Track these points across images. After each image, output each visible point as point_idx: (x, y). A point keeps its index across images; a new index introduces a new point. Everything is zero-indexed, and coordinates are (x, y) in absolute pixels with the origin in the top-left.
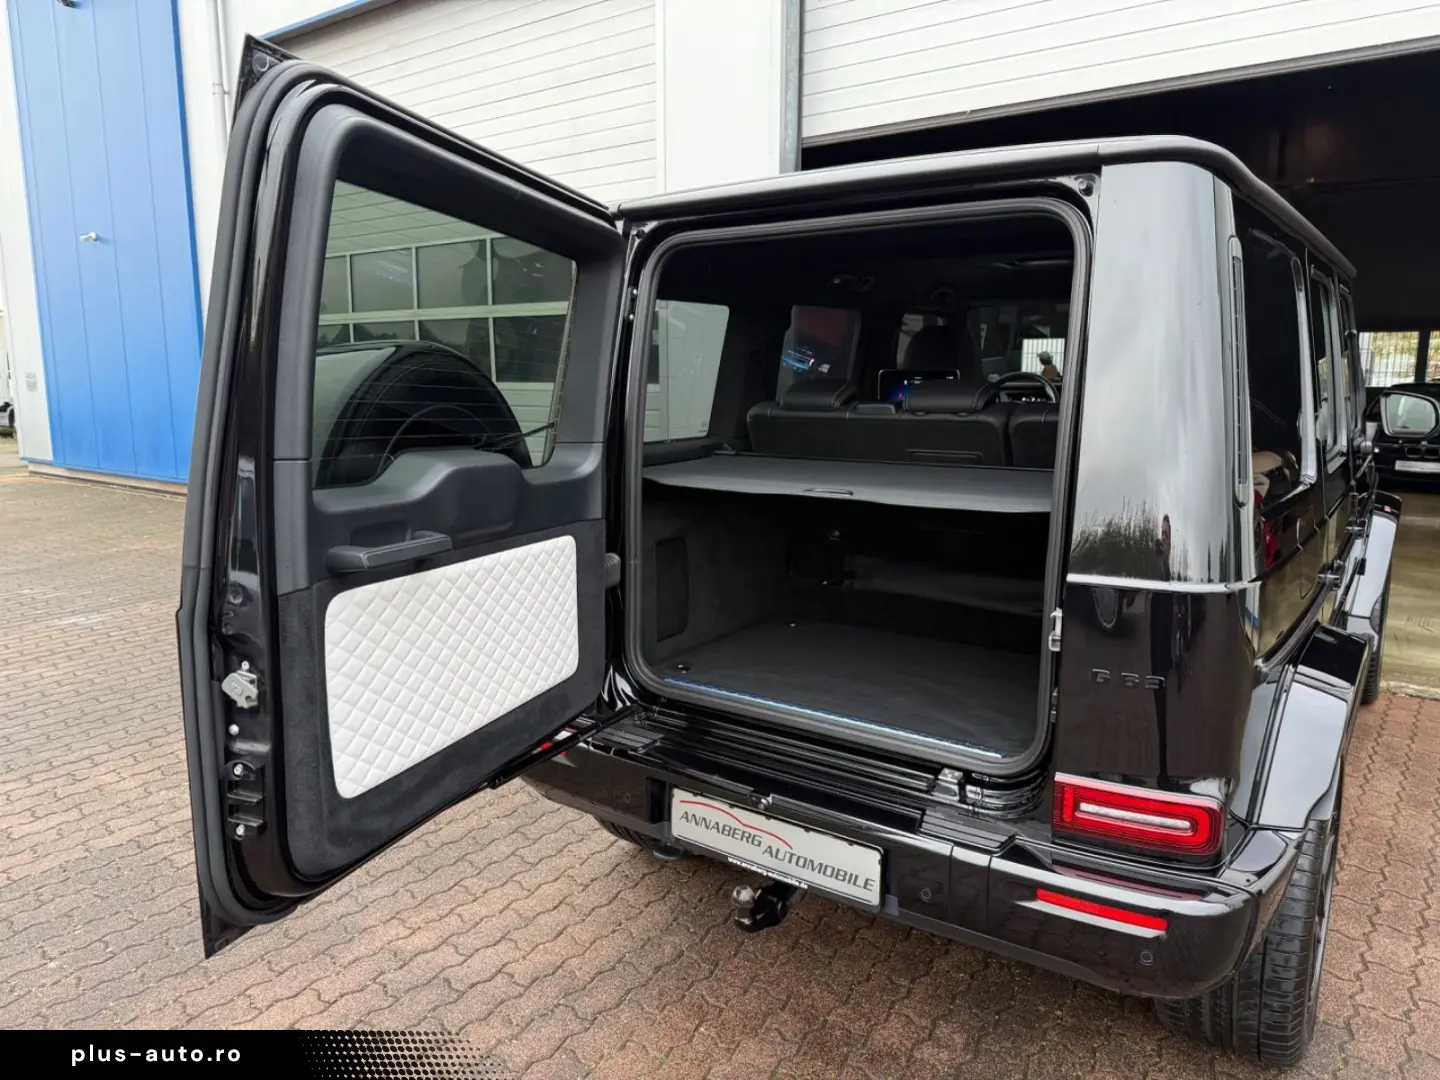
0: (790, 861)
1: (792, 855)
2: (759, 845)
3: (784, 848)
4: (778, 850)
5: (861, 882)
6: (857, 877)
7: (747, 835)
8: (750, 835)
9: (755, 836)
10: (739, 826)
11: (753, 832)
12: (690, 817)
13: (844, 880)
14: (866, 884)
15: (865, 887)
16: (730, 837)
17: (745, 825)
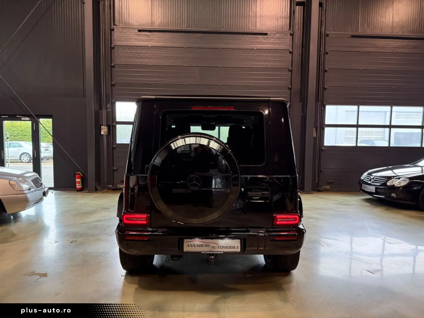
0: (218, 248)
1: (219, 246)
2: (210, 247)
3: (216, 245)
4: (215, 246)
5: (236, 248)
6: (235, 247)
7: (206, 245)
8: (207, 245)
9: (209, 245)
10: (204, 243)
11: (208, 244)
12: (189, 245)
13: (232, 248)
14: (237, 247)
15: (237, 248)
16: (202, 247)
17: (205, 243)
